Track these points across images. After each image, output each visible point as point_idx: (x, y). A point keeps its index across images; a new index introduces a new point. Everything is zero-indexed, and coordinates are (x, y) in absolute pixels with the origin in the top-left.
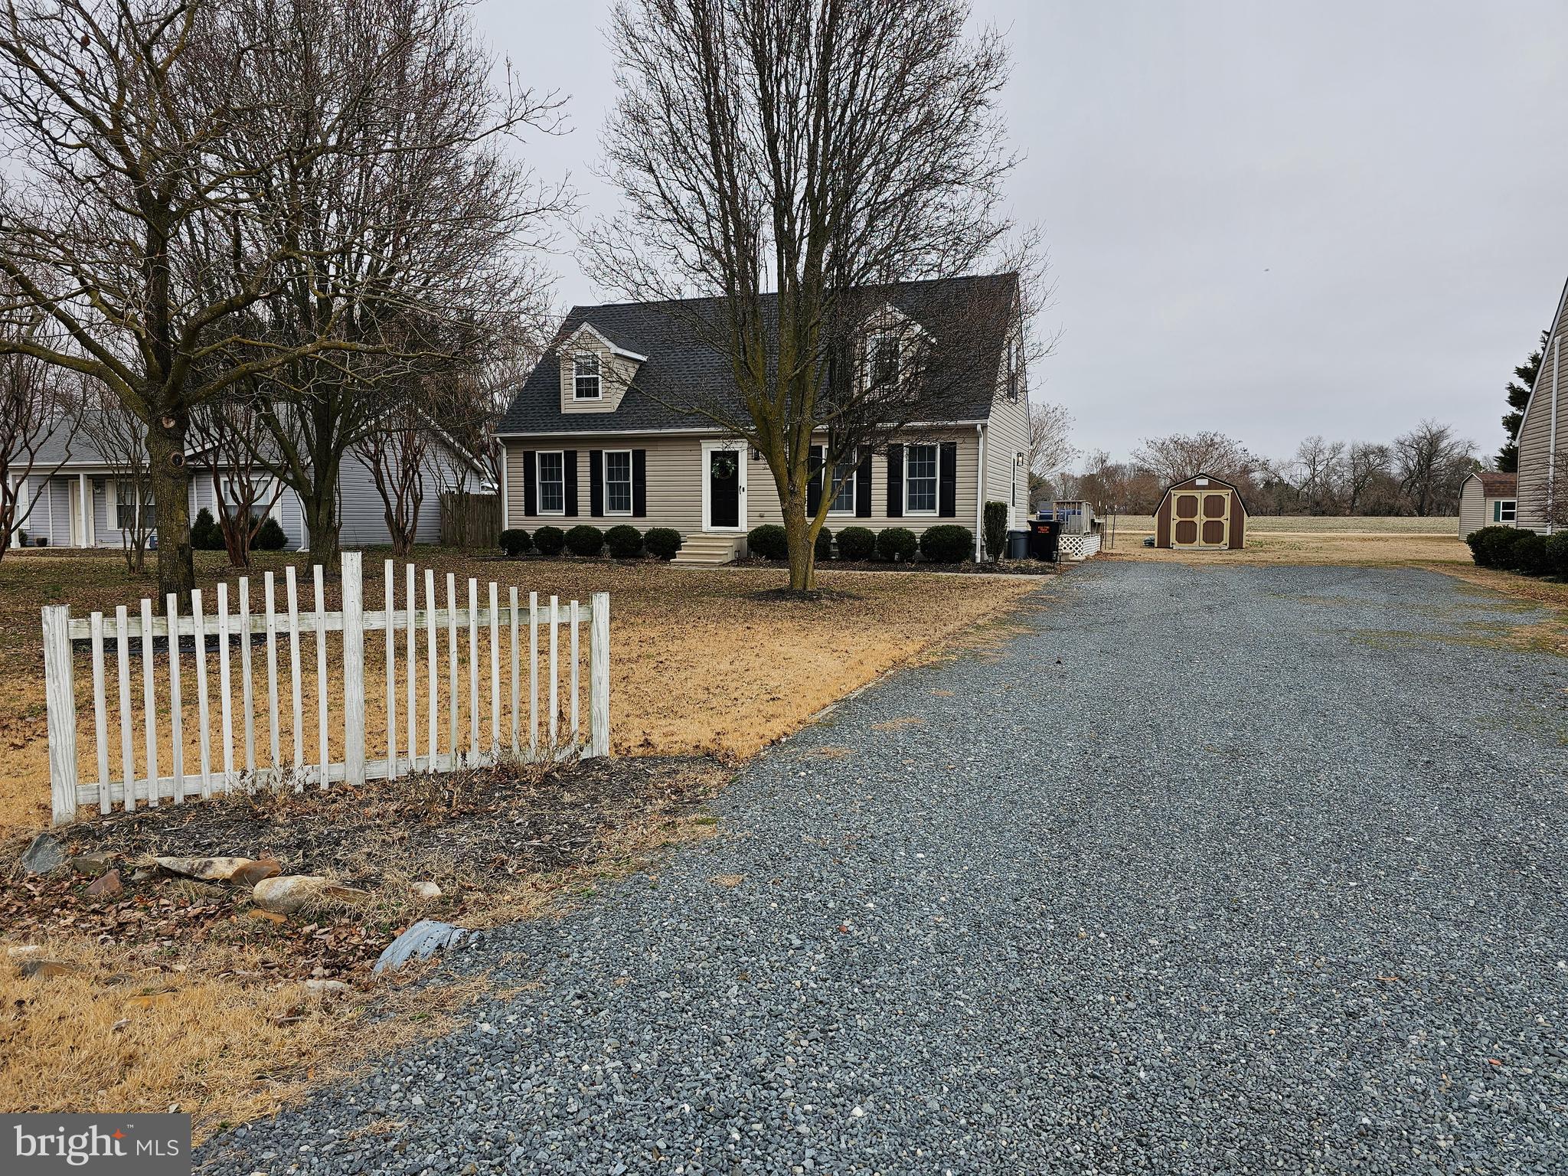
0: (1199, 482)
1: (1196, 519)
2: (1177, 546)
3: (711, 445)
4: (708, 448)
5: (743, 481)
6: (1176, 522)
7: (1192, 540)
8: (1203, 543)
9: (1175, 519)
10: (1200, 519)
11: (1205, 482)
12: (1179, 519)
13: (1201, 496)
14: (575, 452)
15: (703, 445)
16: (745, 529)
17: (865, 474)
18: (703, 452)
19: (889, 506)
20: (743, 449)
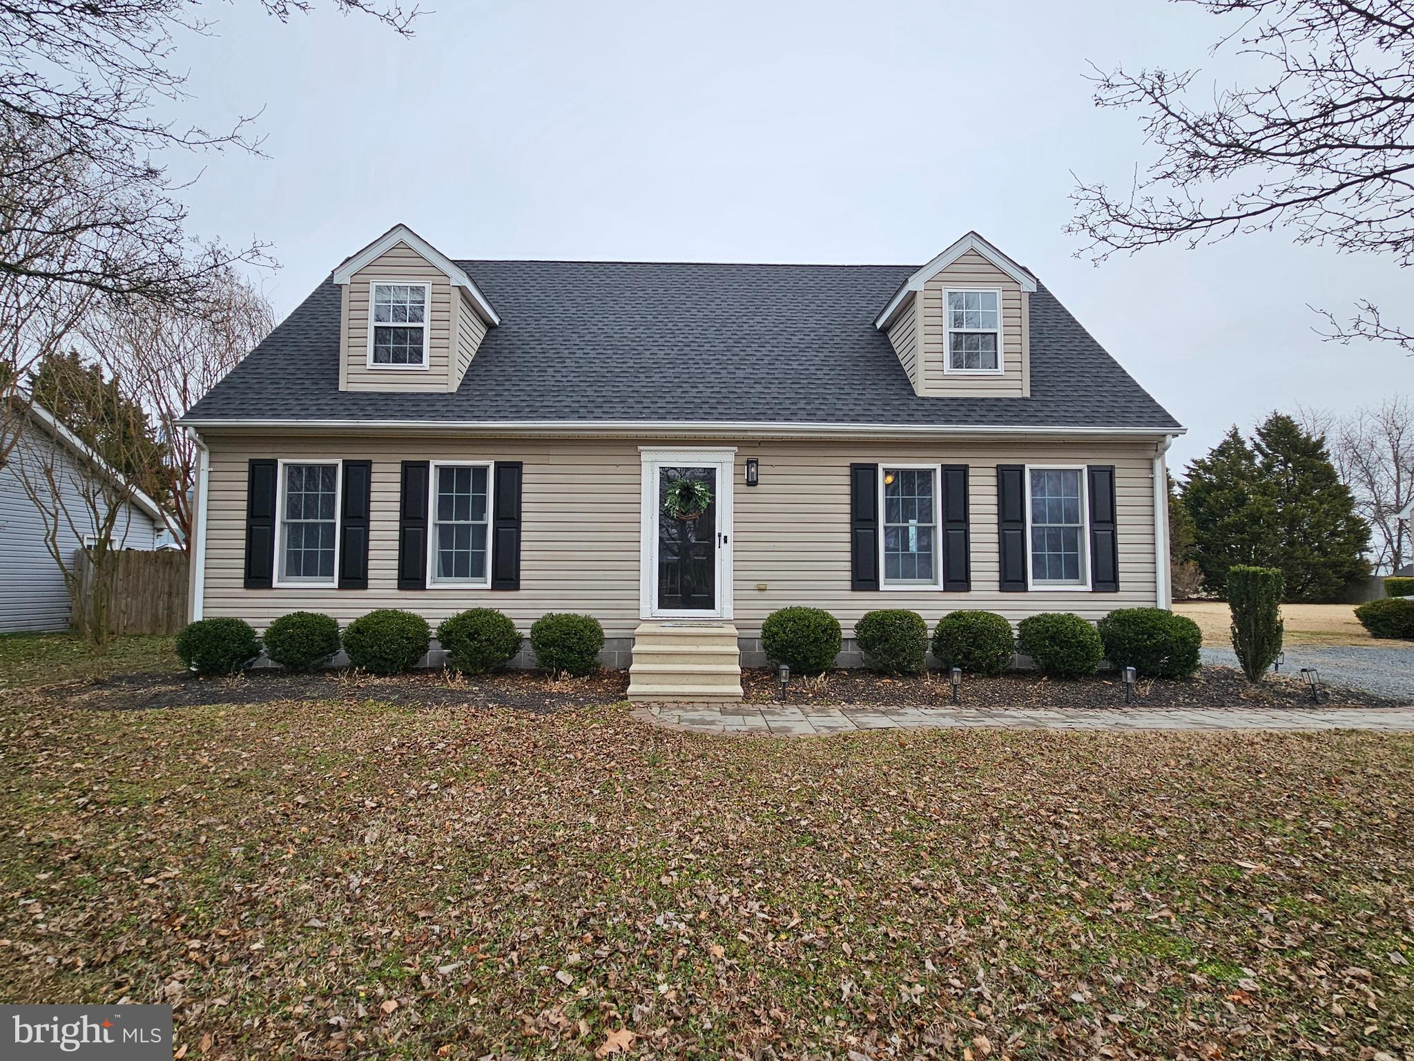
3: (660, 456)
4: (653, 463)
5: (724, 522)
14: (367, 465)
15: (644, 457)
16: (729, 615)
17: (957, 517)
18: (645, 468)
19: (1003, 570)
20: (724, 463)
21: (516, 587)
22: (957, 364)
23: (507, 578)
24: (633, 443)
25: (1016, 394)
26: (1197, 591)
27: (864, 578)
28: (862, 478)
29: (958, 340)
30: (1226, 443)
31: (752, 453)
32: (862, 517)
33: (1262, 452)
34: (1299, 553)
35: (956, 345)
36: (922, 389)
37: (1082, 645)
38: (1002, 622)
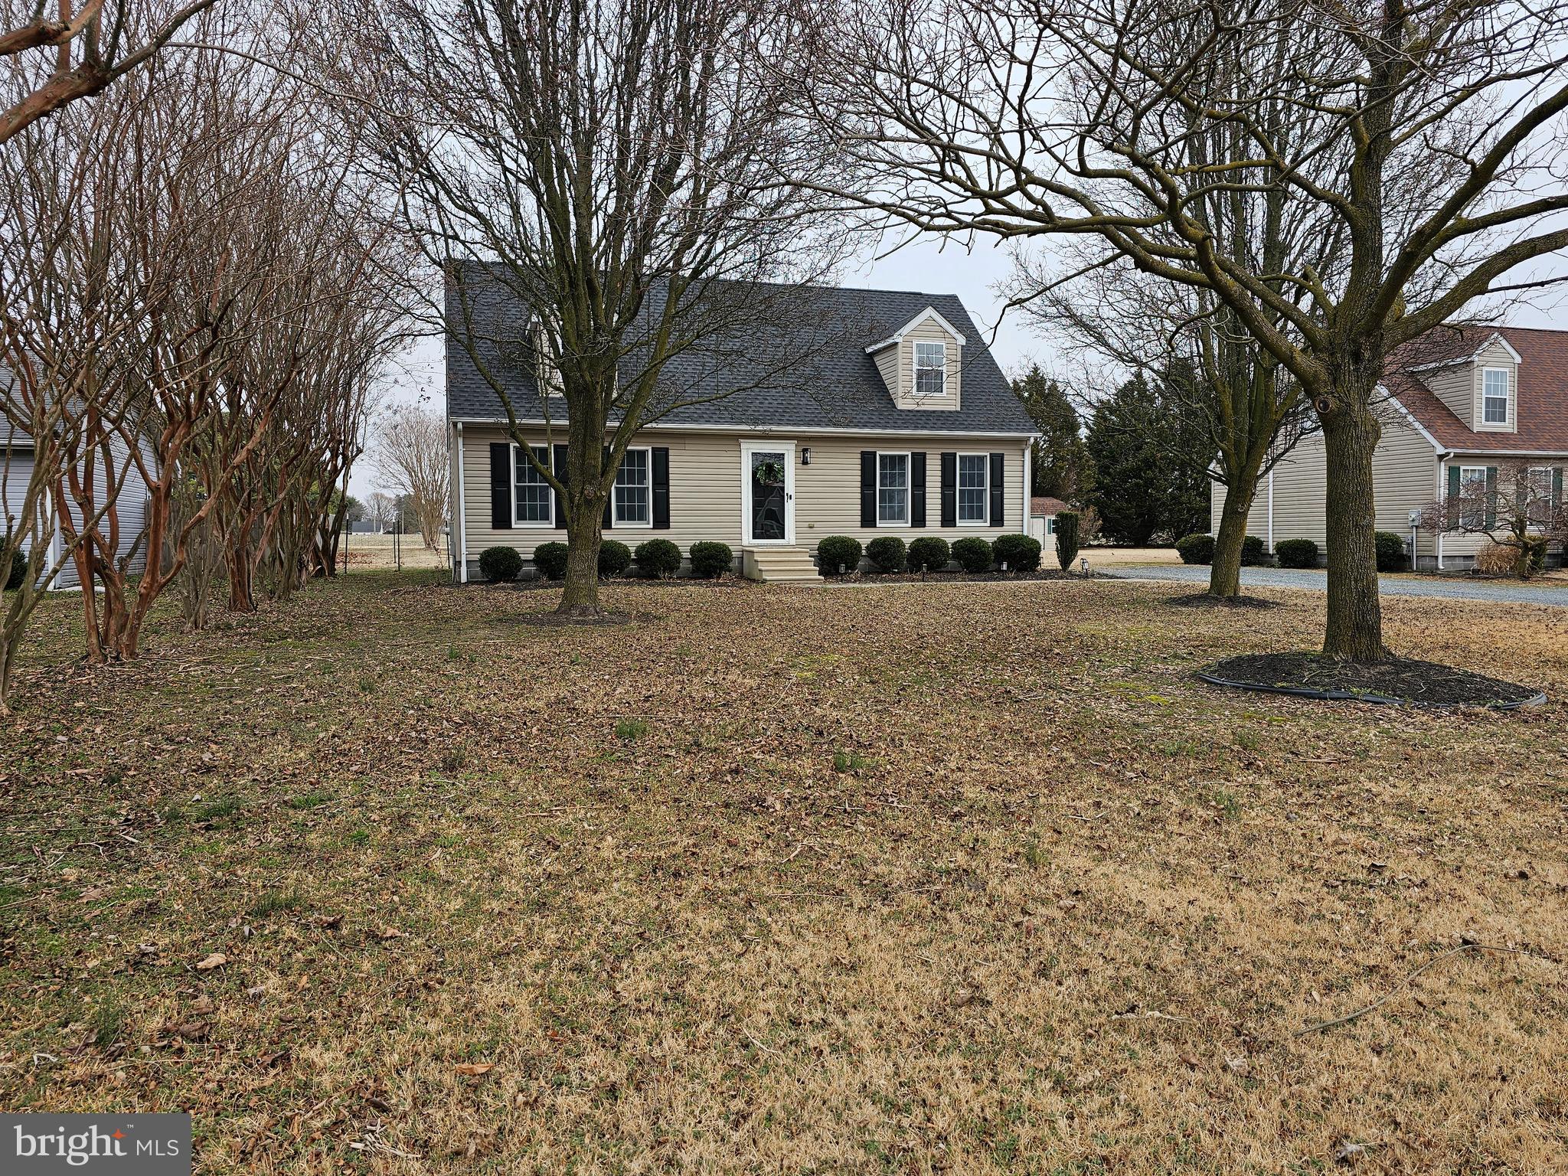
3: (752, 446)
4: (748, 450)
5: (790, 487)
14: (567, 447)
15: (743, 446)
16: (793, 542)
17: (919, 483)
18: (744, 453)
19: (943, 515)
20: (789, 452)
21: (668, 527)
22: (919, 390)
23: (662, 520)
24: (736, 438)
25: (952, 408)
26: (1096, 538)
27: (868, 520)
28: (867, 460)
29: (921, 374)
30: (1130, 382)
31: (805, 445)
32: (867, 482)
33: (1161, 395)
34: (1184, 499)
35: (919, 377)
36: (902, 405)
37: (983, 553)
38: (945, 543)
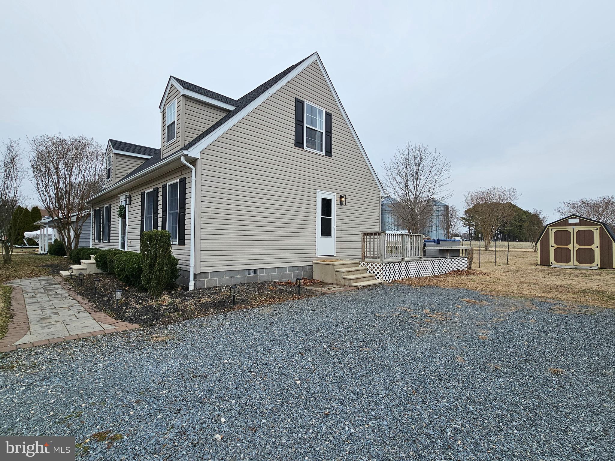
0: (571, 221)
1: (570, 247)
2: (555, 265)
5: (127, 219)
6: (554, 248)
7: (568, 260)
8: (576, 263)
9: (553, 246)
10: (573, 246)
11: (577, 221)
12: (556, 246)
13: (573, 231)
14: (101, 208)
17: (156, 210)
21: (110, 242)
22: (168, 141)
23: (109, 238)
25: (179, 149)
28: (143, 198)
31: (130, 193)
32: (142, 213)
36: (162, 155)
